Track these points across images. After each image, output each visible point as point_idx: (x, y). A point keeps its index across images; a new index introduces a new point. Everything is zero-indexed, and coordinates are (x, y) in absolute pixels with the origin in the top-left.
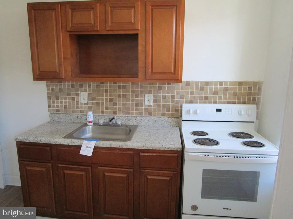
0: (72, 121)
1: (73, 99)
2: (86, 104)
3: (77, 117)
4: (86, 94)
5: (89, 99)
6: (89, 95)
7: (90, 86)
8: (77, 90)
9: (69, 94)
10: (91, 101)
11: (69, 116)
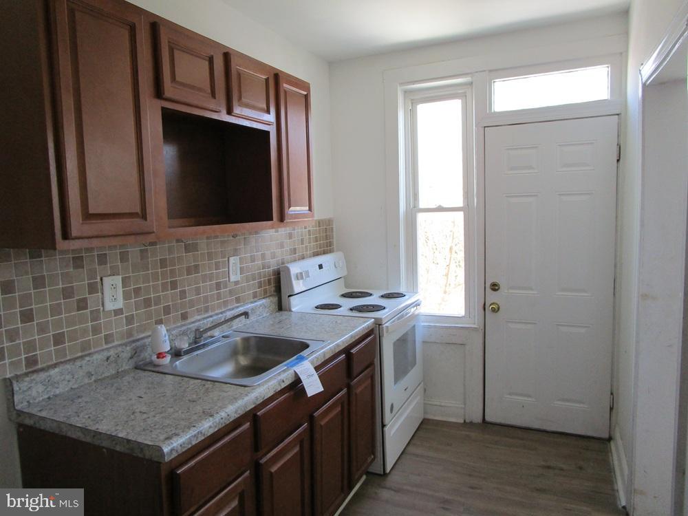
0: (93, 378)
1: (82, 305)
2: (118, 312)
3: (108, 359)
4: (118, 280)
5: (127, 296)
6: (125, 282)
7: (124, 257)
8: (92, 274)
9: (67, 293)
10: (131, 298)
11: (84, 362)
